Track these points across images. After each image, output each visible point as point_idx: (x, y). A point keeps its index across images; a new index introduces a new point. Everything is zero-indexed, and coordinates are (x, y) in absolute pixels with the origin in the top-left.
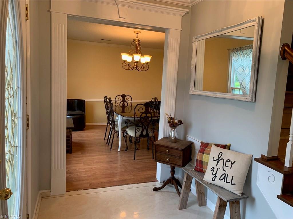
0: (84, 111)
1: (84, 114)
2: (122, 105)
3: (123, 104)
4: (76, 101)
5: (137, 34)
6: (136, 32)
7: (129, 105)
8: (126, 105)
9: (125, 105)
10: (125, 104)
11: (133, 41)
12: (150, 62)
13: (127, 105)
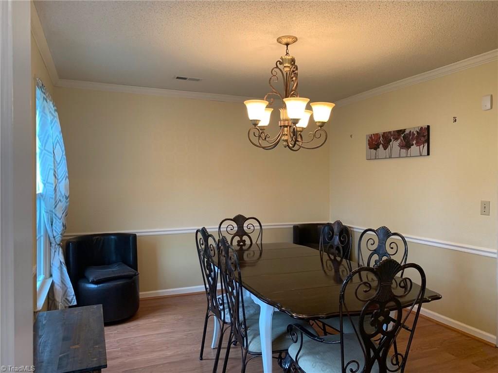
0: (135, 266)
1: (135, 275)
2: (238, 245)
3: (239, 242)
4: (113, 237)
5: (287, 44)
6: (285, 40)
7: (254, 242)
8: (248, 242)
9: (244, 244)
10: (245, 241)
11: (277, 67)
12: (328, 122)
13: (250, 243)
